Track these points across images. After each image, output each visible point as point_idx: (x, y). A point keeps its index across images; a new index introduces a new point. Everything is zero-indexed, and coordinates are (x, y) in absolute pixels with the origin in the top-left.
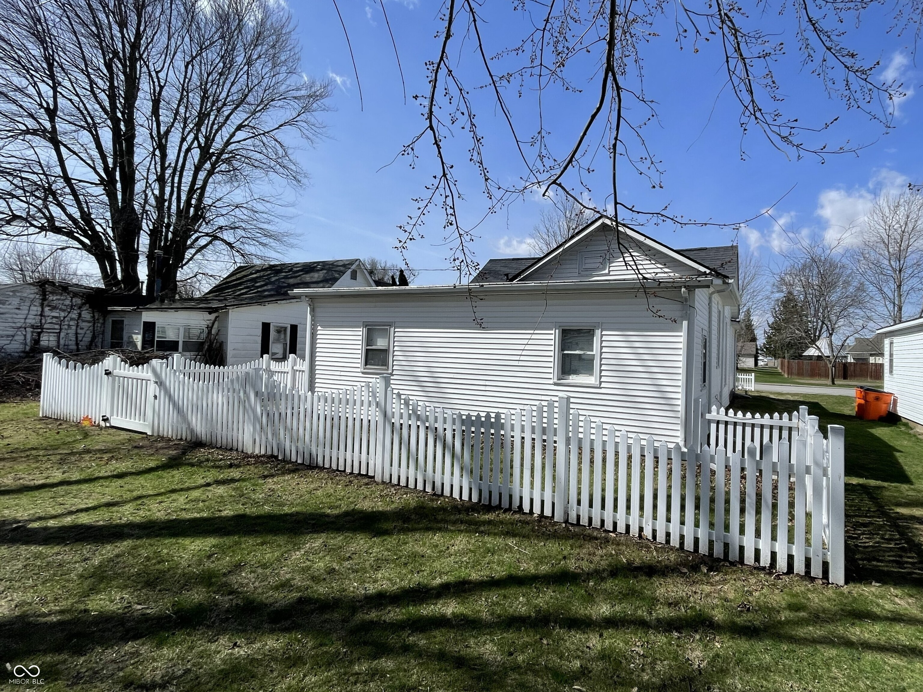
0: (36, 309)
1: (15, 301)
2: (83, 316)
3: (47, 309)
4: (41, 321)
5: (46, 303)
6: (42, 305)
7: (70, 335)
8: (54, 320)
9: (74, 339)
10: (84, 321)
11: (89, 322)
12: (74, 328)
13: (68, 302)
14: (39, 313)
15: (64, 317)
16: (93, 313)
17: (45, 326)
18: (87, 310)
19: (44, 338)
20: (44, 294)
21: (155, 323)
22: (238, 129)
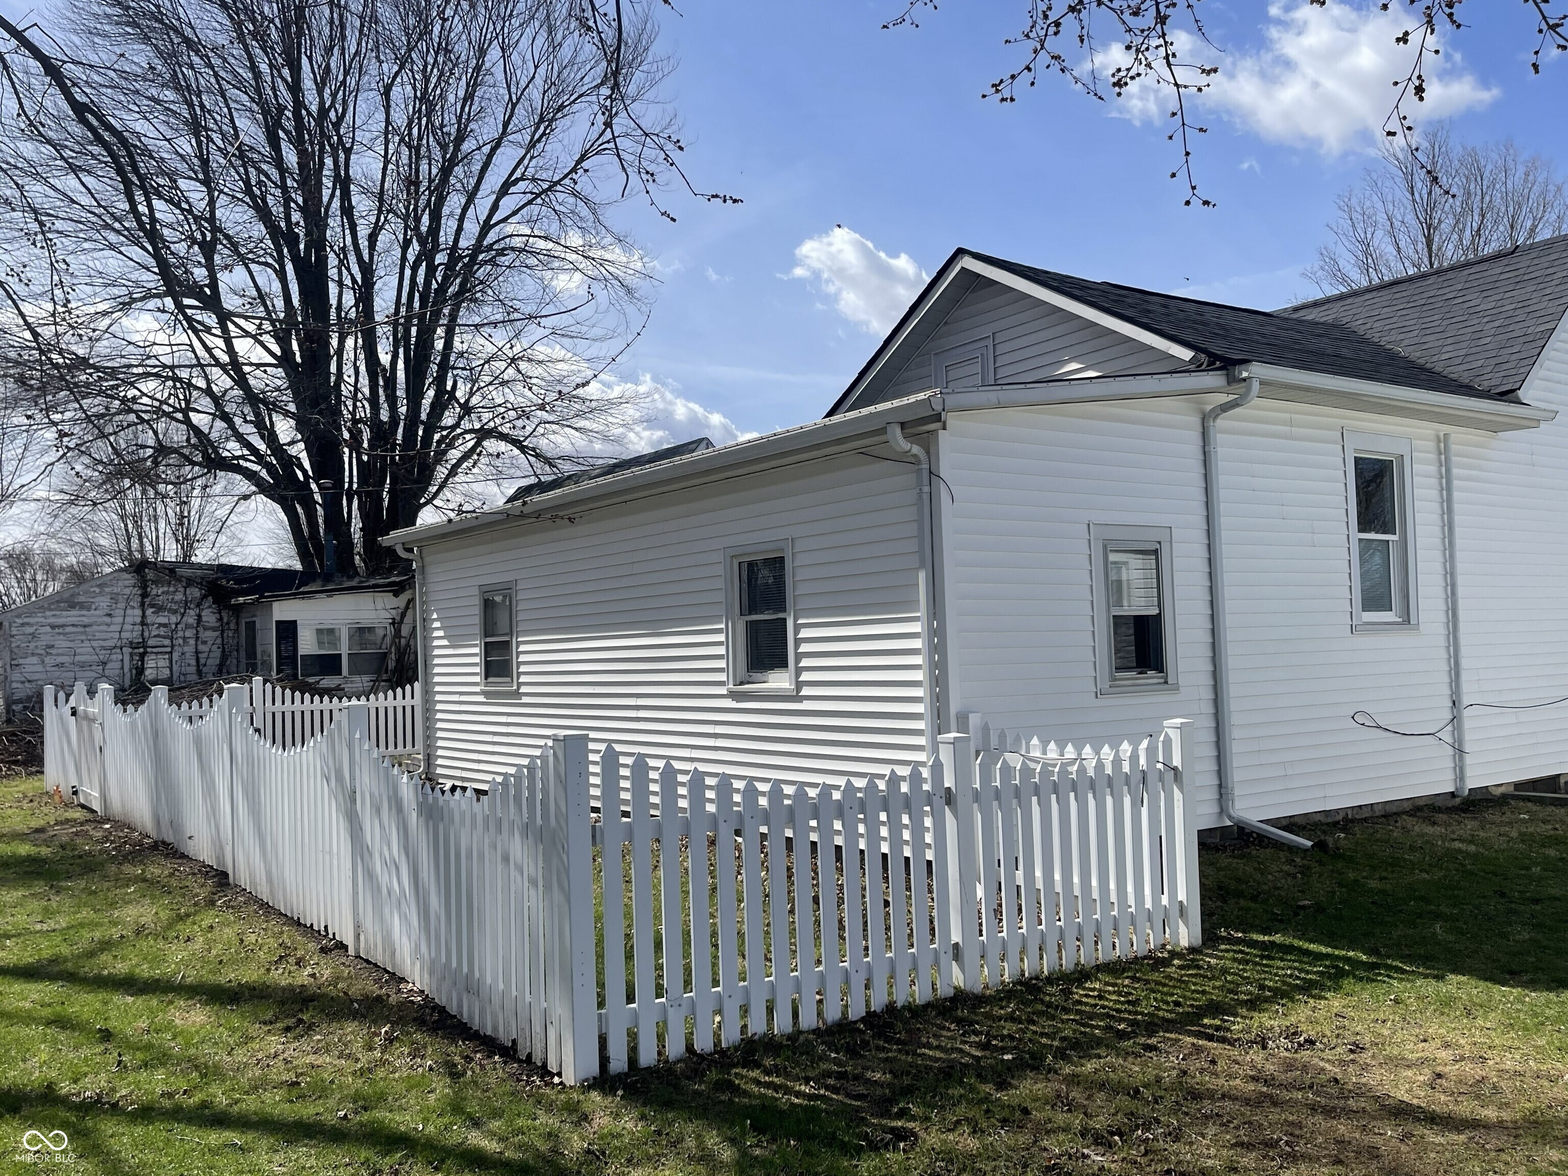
0: (136, 614)
1: (104, 603)
2: (204, 619)
3: (149, 612)
4: (142, 635)
5: (147, 600)
6: (142, 604)
7: (188, 655)
8: (162, 631)
9: (193, 662)
10: (205, 629)
11: (214, 629)
12: (192, 642)
13: (179, 596)
14: (138, 620)
15: (177, 624)
16: (220, 613)
17: (151, 642)
18: (210, 607)
19: (150, 663)
20: (144, 585)
21: (295, 622)
22: (504, 190)
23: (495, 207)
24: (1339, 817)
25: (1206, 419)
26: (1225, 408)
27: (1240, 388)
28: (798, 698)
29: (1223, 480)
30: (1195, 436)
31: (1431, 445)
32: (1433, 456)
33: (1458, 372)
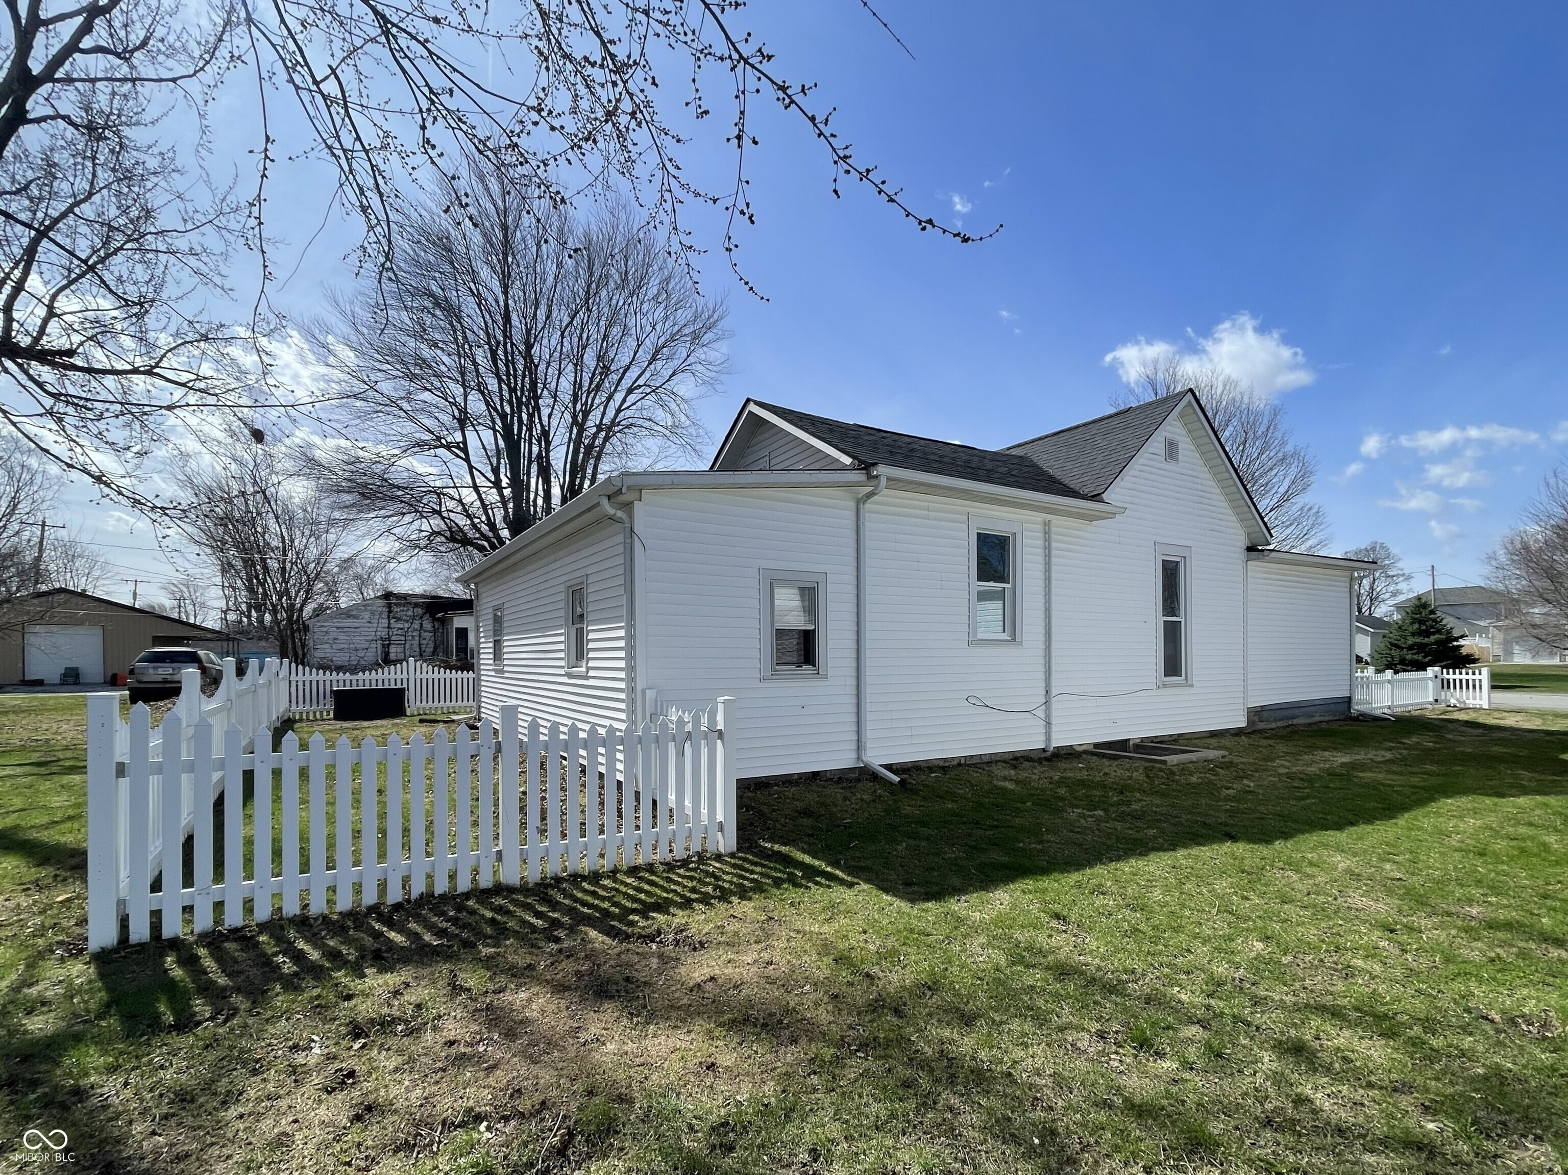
0: (385, 622)
1: (367, 615)
2: (424, 626)
3: (392, 621)
4: (388, 634)
5: (391, 615)
6: (389, 617)
7: (415, 646)
8: (400, 632)
9: (418, 650)
10: (425, 632)
11: (428, 630)
12: (417, 638)
13: (410, 613)
14: (386, 625)
15: (408, 628)
16: (433, 623)
17: (393, 638)
18: (427, 620)
19: (393, 649)
20: (389, 606)
21: (466, 629)
22: (630, 391)
23: (624, 401)
24: (955, 763)
25: (860, 502)
26: (869, 496)
27: (875, 482)
28: (587, 678)
29: (868, 542)
30: (851, 514)
31: (1040, 527)
32: (1041, 535)
33: (1074, 484)
